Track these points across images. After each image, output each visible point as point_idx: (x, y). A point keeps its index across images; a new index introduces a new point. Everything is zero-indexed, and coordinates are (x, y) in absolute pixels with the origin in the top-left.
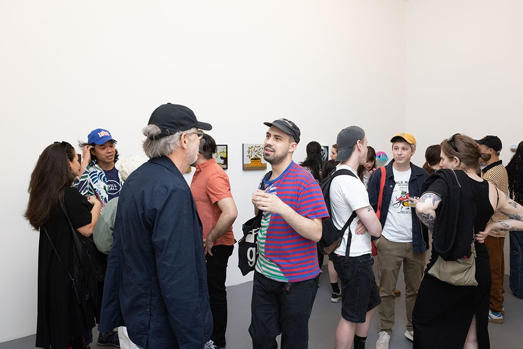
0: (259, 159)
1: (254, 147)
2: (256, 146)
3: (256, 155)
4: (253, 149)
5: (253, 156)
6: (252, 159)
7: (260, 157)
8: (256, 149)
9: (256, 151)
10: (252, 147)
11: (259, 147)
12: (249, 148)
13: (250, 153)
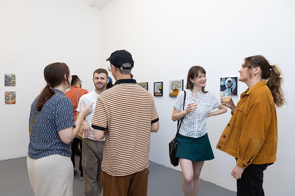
0: (178, 90)
1: (175, 82)
2: (176, 82)
3: (176, 88)
4: (174, 83)
5: (174, 88)
6: (173, 90)
7: (178, 89)
8: (176, 83)
9: (176, 85)
10: (174, 82)
11: (178, 82)
12: (172, 83)
13: (173, 86)
